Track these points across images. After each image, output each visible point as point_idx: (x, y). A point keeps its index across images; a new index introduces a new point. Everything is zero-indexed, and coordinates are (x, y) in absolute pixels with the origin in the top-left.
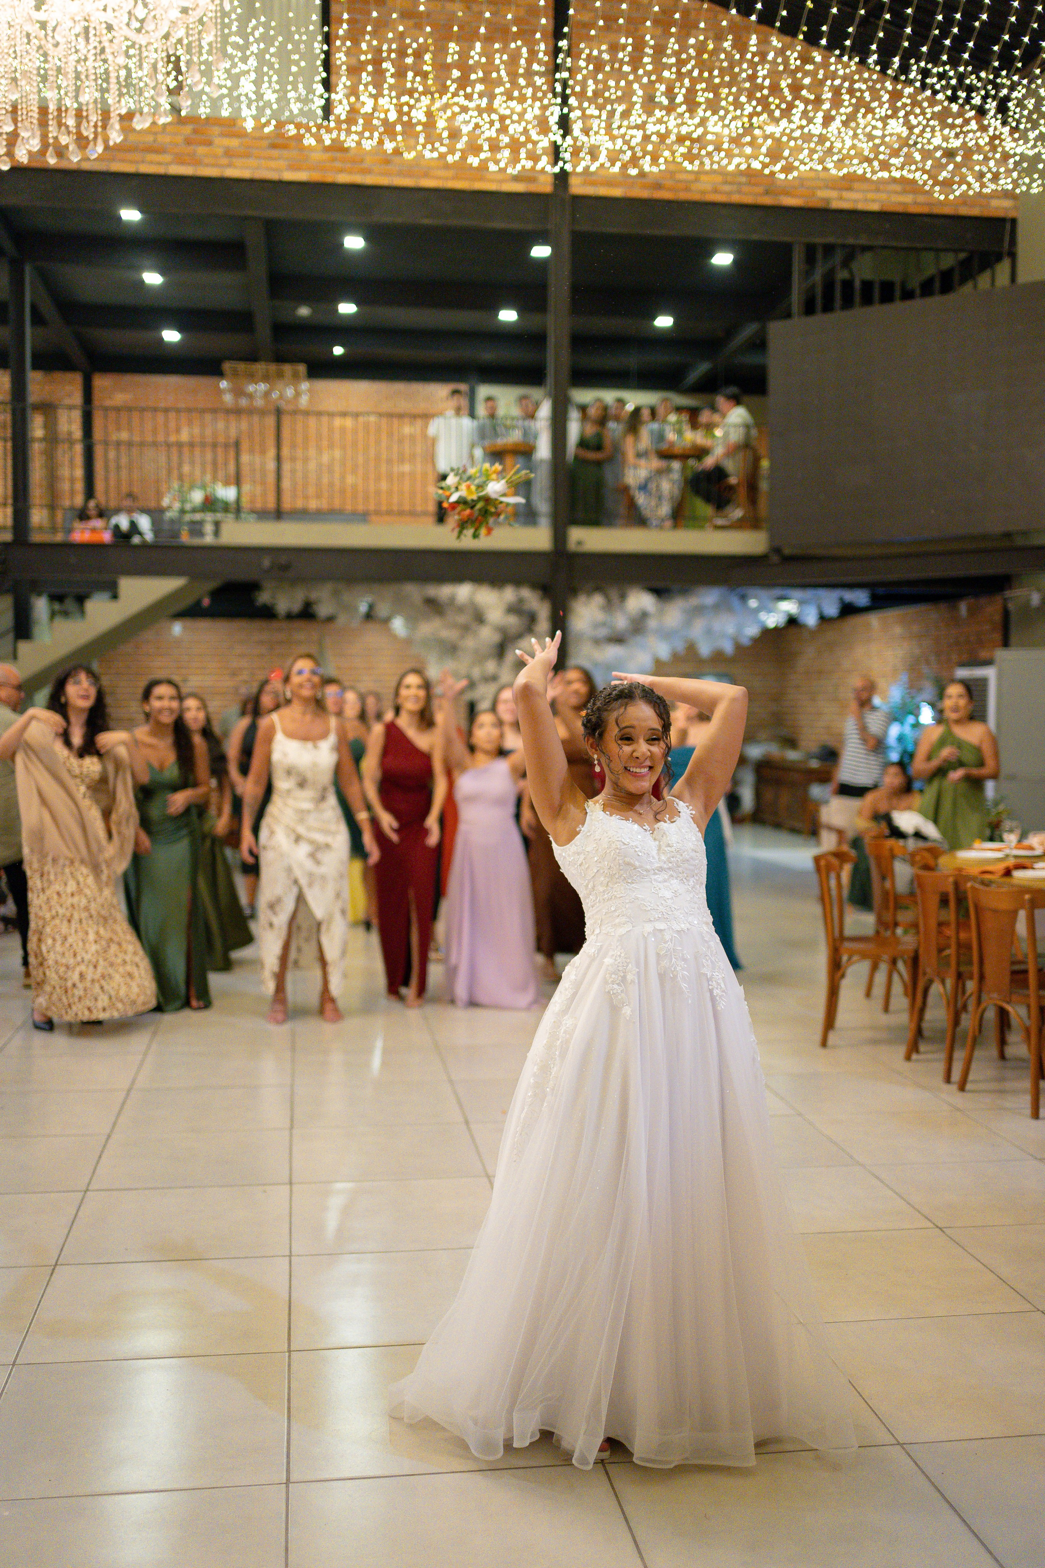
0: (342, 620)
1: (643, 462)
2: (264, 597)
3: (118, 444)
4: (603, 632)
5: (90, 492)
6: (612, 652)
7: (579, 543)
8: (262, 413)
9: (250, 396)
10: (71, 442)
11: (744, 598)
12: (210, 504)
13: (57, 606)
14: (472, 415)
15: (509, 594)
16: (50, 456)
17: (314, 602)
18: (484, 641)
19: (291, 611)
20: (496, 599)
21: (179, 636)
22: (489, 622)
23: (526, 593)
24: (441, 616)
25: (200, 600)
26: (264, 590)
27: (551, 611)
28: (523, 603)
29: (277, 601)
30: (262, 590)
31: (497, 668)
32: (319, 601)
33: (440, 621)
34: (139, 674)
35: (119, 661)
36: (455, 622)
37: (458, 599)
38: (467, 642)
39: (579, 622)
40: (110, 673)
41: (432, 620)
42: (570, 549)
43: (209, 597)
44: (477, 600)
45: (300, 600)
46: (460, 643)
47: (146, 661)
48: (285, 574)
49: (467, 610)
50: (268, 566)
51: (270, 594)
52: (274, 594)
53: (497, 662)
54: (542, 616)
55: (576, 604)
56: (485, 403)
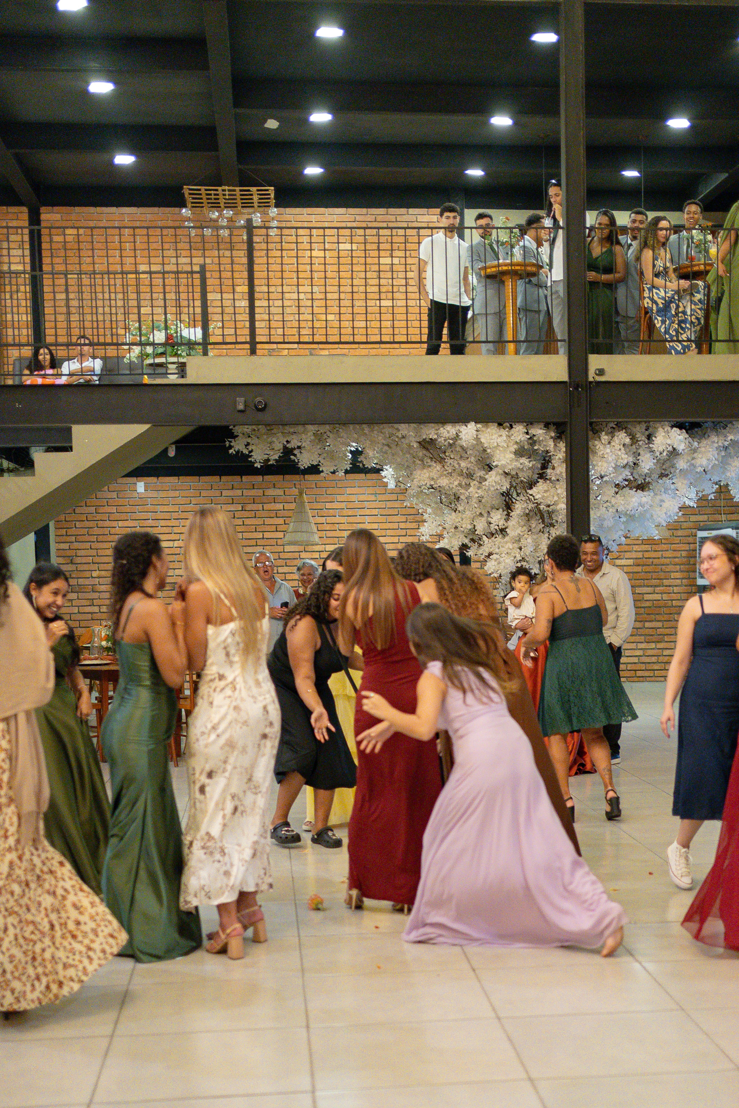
0: (327, 468)
2: (238, 446)
4: (626, 477)
6: (636, 499)
8: (231, 245)
9: (215, 225)
12: (172, 346)
17: (295, 449)
18: (492, 489)
19: (268, 460)
20: (505, 438)
21: (143, 496)
22: (497, 466)
23: (538, 431)
24: (442, 461)
25: (166, 450)
26: (237, 436)
27: (566, 452)
28: (534, 443)
29: (254, 447)
30: (235, 437)
31: (507, 520)
32: (299, 447)
33: (439, 467)
34: (101, 538)
35: (78, 524)
36: (457, 466)
37: (461, 439)
38: (471, 489)
39: (600, 464)
40: (68, 539)
41: (430, 466)
42: (591, 379)
43: (174, 447)
44: (483, 440)
45: (279, 446)
46: (462, 491)
47: (107, 523)
48: (260, 415)
49: (471, 452)
50: (241, 407)
51: (245, 441)
52: (249, 440)
53: (505, 513)
54: (557, 457)
55: (596, 442)
56: (478, 221)
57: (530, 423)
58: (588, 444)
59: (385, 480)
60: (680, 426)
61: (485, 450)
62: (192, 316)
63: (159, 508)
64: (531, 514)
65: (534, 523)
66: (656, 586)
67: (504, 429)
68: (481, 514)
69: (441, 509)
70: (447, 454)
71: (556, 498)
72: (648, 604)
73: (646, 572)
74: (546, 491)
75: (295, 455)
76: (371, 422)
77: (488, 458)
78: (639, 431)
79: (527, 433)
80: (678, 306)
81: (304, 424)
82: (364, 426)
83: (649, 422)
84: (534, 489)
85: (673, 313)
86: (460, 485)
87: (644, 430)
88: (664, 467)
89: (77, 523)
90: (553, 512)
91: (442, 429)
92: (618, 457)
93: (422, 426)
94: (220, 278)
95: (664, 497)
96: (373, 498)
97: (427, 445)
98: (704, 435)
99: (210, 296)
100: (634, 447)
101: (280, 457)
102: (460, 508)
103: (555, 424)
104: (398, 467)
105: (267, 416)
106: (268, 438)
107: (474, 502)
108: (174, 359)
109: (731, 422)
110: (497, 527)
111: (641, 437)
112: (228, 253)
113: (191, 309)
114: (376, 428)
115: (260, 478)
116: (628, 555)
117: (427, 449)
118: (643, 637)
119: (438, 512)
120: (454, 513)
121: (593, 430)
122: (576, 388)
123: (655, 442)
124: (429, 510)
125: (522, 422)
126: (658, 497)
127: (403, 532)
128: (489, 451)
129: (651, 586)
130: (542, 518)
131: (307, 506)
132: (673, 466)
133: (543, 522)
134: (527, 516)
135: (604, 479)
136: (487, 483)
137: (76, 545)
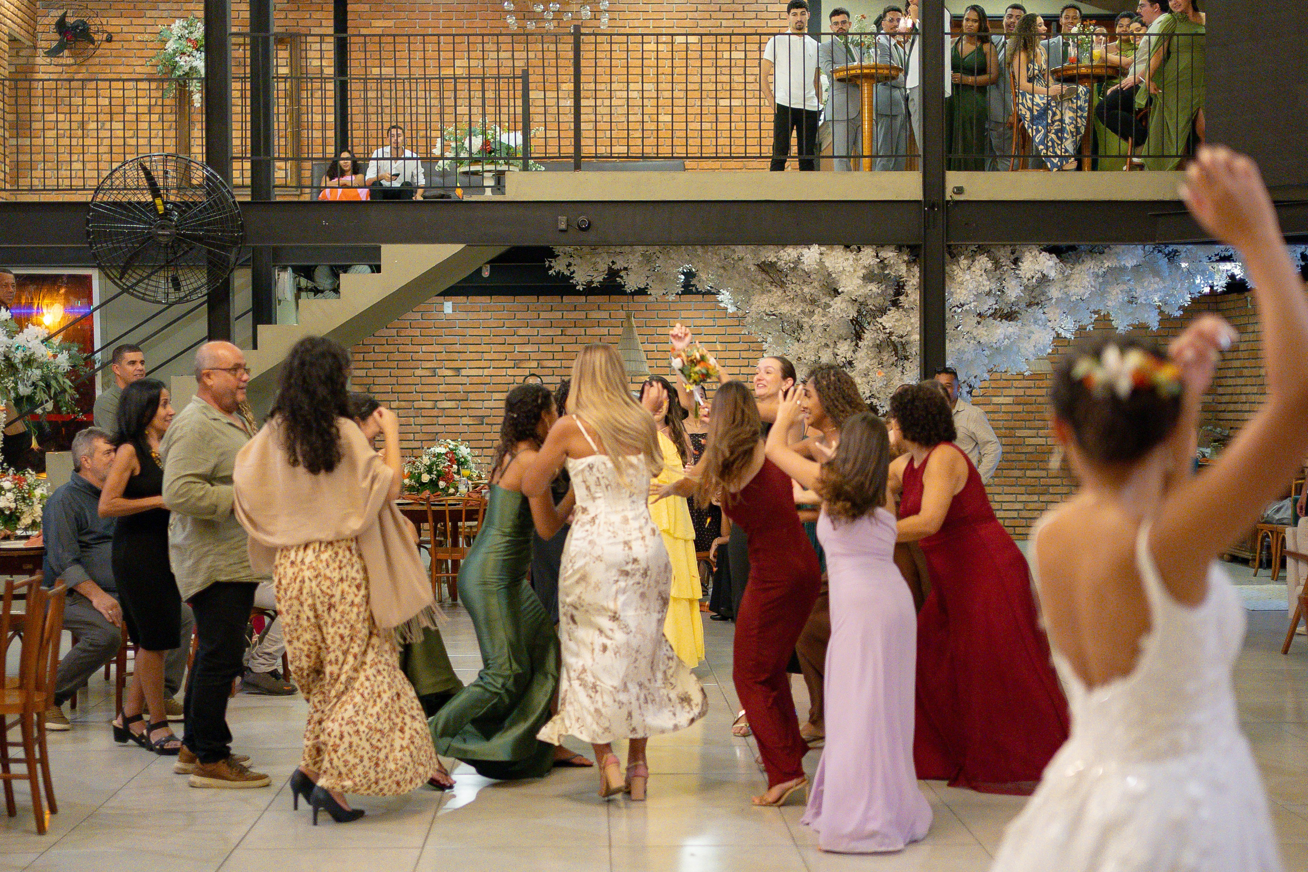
0: (655, 291)
1: (1039, 87)
2: (558, 266)
3: (380, 79)
4: (989, 304)
5: (343, 142)
6: (1002, 330)
7: (959, 190)
8: (557, 38)
9: (539, 18)
10: (323, 79)
11: (1172, 257)
12: (489, 152)
13: (304, 282)
14: (816, 34)
15: (868, 256)
16: (294, 97)
17: (621, 270)
18: (837, 317)
19: (592, 282)
20: (851, 262)
21: (450, 317)
22: (842, 292)
23: (889, 254)
24: (782, 285)
25: (479, 270)
26: (558, 256)
27: (919, 278)
28: (885, 267)
29: (575, 268)
30: (555, 257)
31: (854, 352)
32: (625, 269)
33: (780, 292)
34: (401, 365)
35: (377, 349)
36: (800, 292)
37: (803, 263)
38: (815, 317)
39: (958, 291)
40: (365, 365)
41: (770, 291)
42: (948, 198)
43: (488, 266)
44: (827, 264)
45: (603, 267)
46: (806, 319)
47: (410, 348)
48: (584, 236)
49: (815, 276)
50: (563, 226)
51: (566, 261)
52: (571, 260)
53: (854, 343)
54: (911, 283)
55: (955, 267)
56: (833, 18)
57: (879, 244)
58: (944, 270)
59: (722, 305)
60: (1050, 250)
61: (830, 275)
62: (512, 117)
63: (469, 332)
64: (883, 345)
65: (885, 356)
66: (1039, 429)
67: (851, 251)
68: (827, 345)
69: (783, 338)
70: (789, 278)
71: (909, 328)
72: (1029, 449)
73: (1028, 412)
74: (897, 320)
75: (621, 277)
76: (704, 243)
77: (833, 282)
78: (1004, 255)
79: (877, 256)
80: (1054, 114)
81: (631, 245)
82: (697, 247)
83: (1015, 245)
84: (884, 317)
85: (1049, 121)
86: (803, 312)
87: (1008, 254)
88: (1033, 295)
89: (376, 347)
90: (907, 343)
91: (782, 251)
92: (979, 284)
93: (761, 248)
94: (544, 75)
95: (1034, 328)
96: (711, 322)
97: (766, 269)
98: (1078, 260)
99: (532, 95)
100: (998, 272)
101: (604, 279)
102: (803, 338)
103: (908, 247)
104: (736, 292)
105: (590, 236)
106: (591, 258)
107: (818, 331)
108: (492, 167)
109: (1108, 246)
110: (843, 359)
111: (1006, 262)
112: (552, 47)
113: (512, 109)
114: (710, 249)
115: (583, 299)
116: (1007, 392)
117: (767, 273)
118: (1024, 488)
119: (780, 341)
120: (796, 344)
121: (950, 253)
122: (932, 207)
123: (1022, 268)
124: (770, 339)
125: (872, 245)
126: (1027, 328)
127: (746, 362)
128: (834, 275)
129: (1034, 429)
130: (895, 350)
131: (636, 331)
132: (1043, 293)
133: (896, 354)
134: (879, 347)
135: (964, 308)
136: (831, 310)
137: (374, 372)
